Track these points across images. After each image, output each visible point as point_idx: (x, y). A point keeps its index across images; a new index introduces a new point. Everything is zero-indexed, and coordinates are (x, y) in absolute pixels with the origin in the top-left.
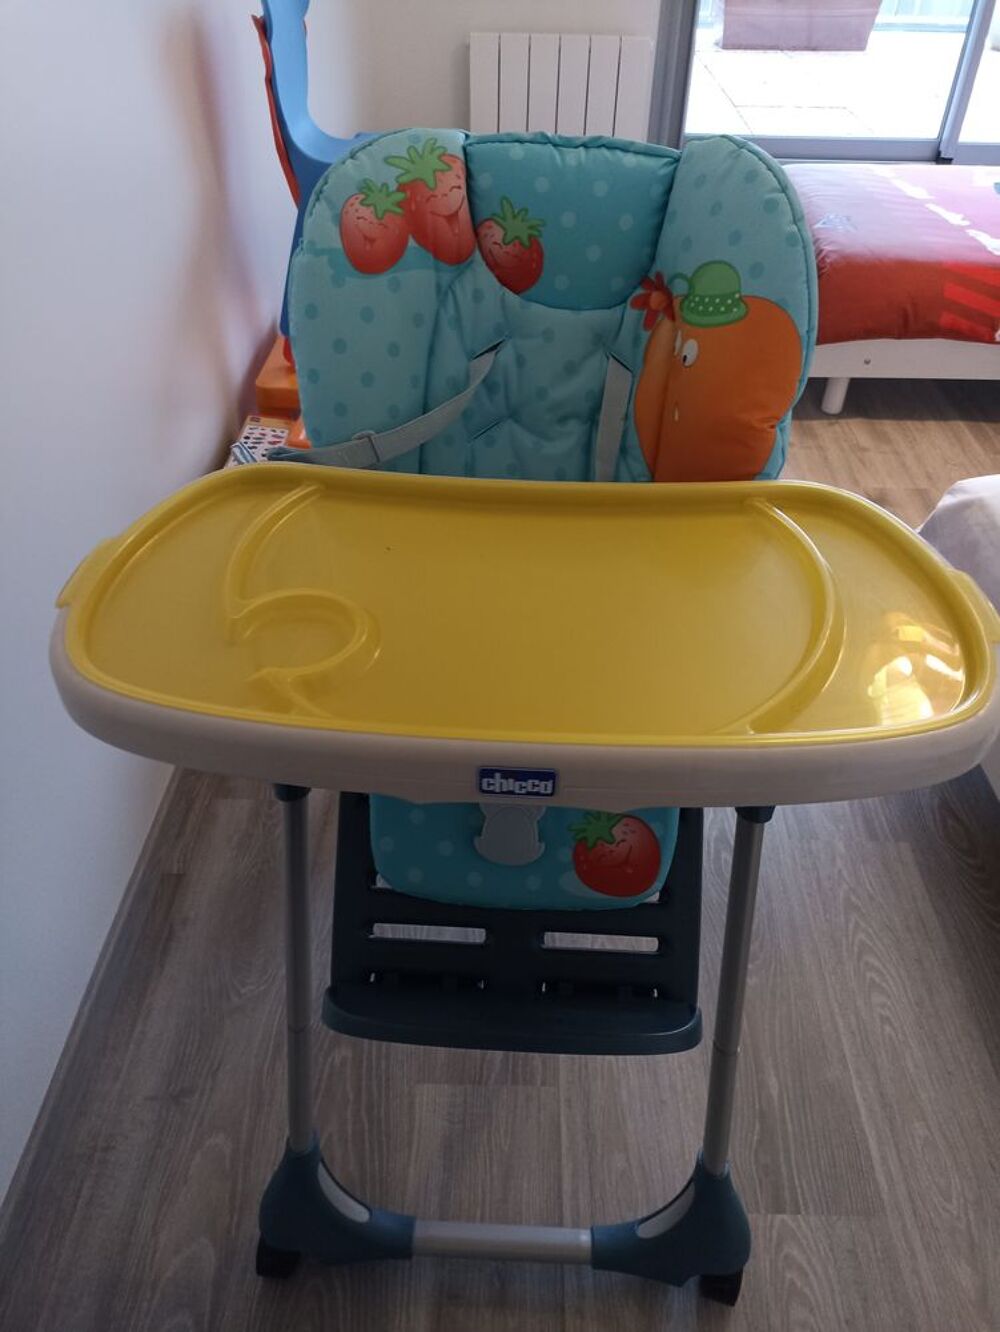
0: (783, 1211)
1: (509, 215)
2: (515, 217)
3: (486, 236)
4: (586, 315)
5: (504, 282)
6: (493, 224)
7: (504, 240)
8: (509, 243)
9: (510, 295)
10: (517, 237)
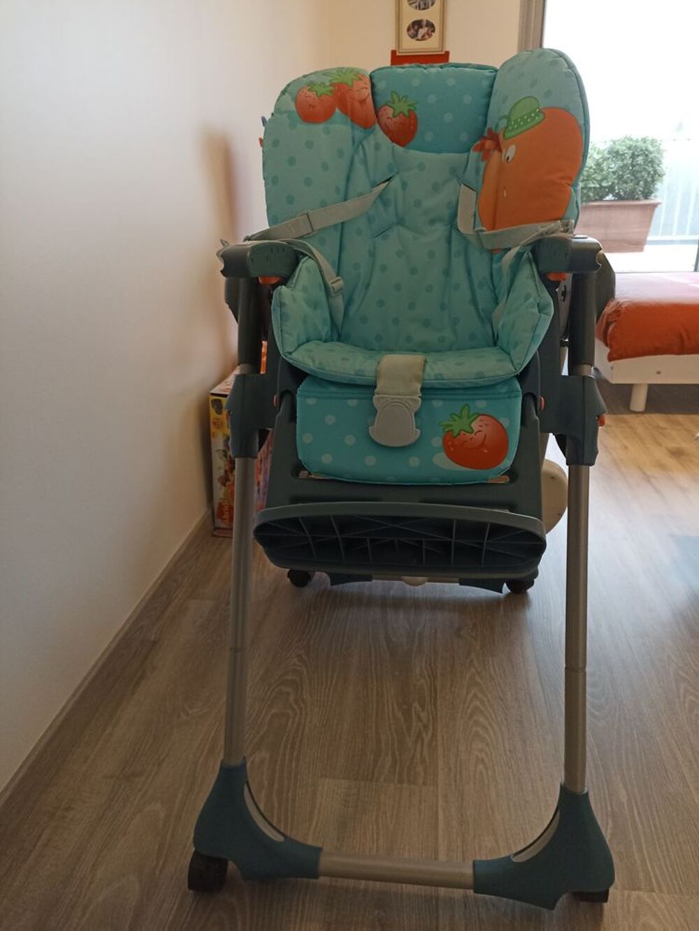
0: (639, 889)
1: (397, 100)
2: (400, 101)
3: (382, 115)
4: (445, 156)
5: (393, 140)
6: (387, 107)
7: (393, 115)
8: (396, 116)
9: (397, 147)
10: (401, 112)
